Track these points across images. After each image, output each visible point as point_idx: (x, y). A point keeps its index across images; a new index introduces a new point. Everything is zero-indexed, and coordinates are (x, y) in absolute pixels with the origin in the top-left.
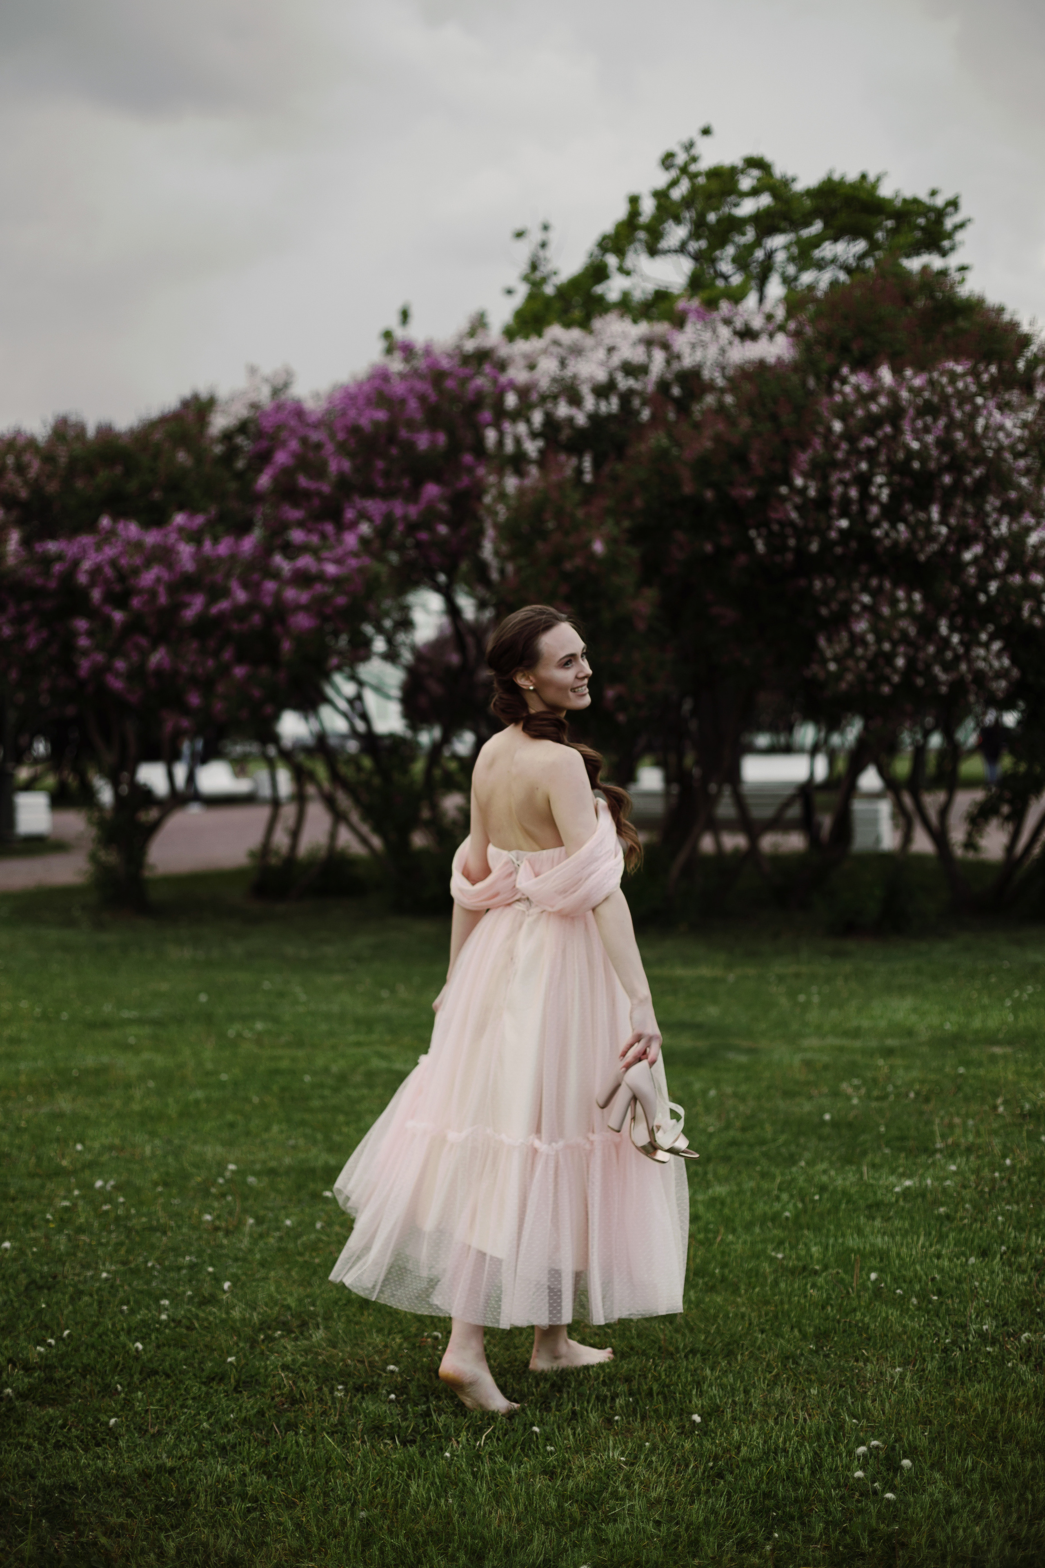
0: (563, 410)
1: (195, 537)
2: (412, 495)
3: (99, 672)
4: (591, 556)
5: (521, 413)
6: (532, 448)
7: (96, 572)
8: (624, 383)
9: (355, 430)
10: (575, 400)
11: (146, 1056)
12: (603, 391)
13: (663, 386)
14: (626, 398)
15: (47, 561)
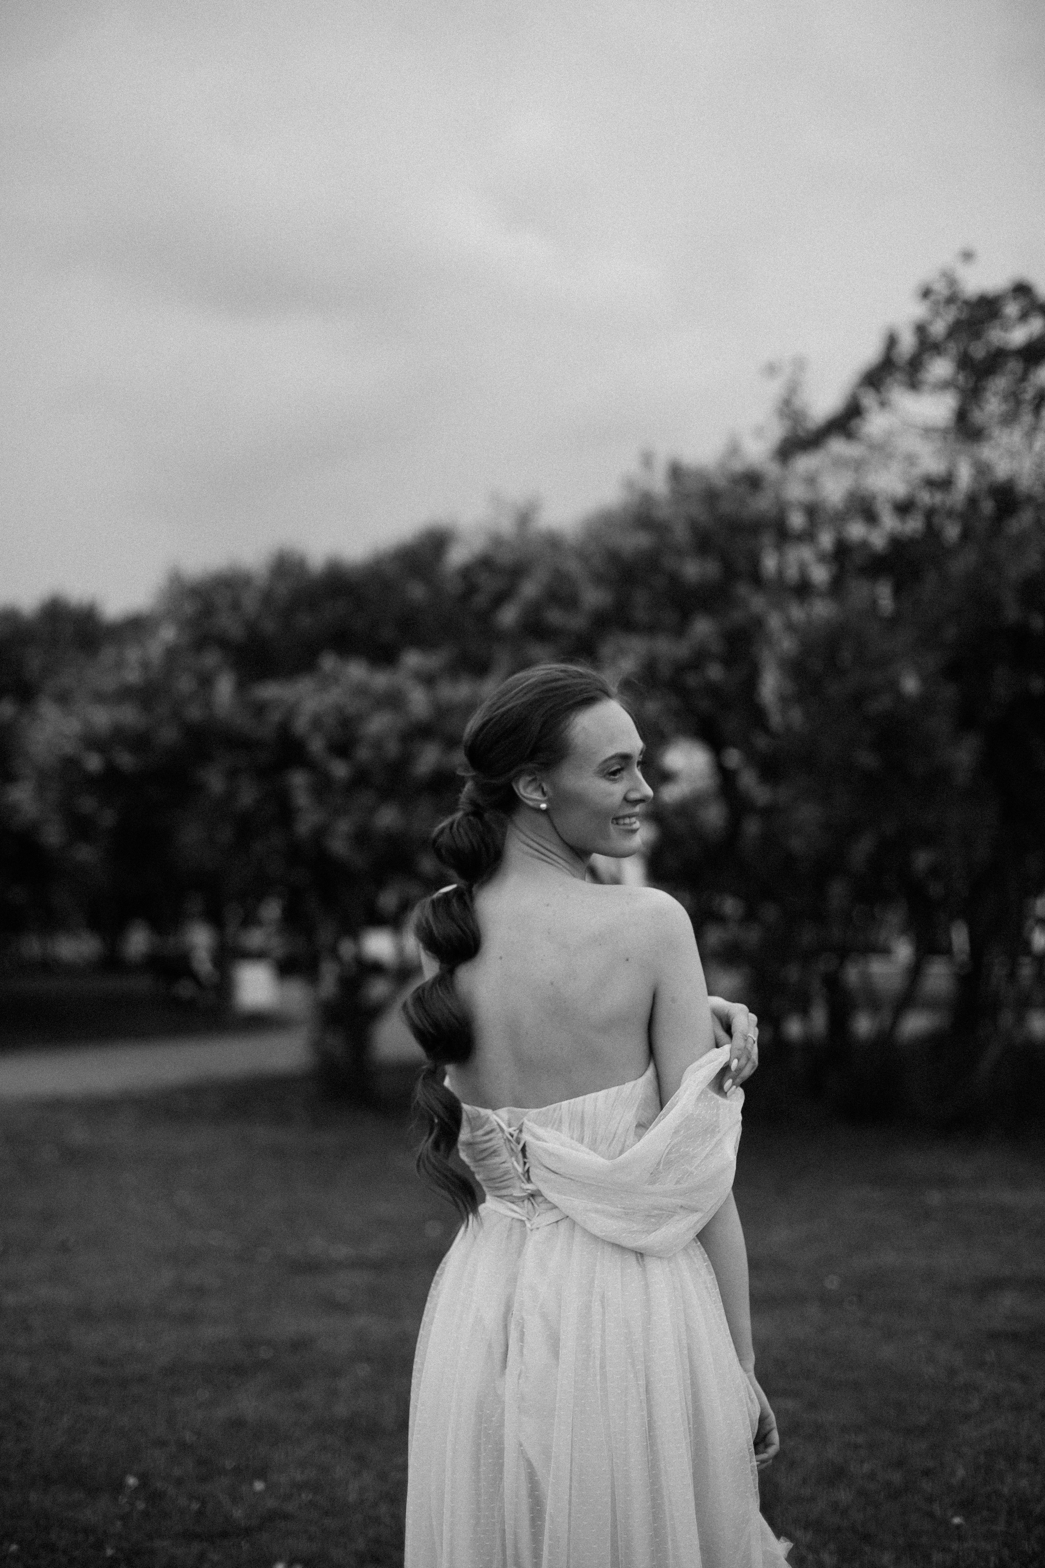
0: (856, 530)
1: (428, 680)
2: (680, 630)
3: (320, 833)
4: (899, 696)
5: (808, 536)
6: (820, 574)
7: (317, 723)
8: (926, 498)
9: (614, 557)
10: (870, 516)
11: (361, 1321)
12: (904, 508)
13: (972, 501)
14: (930, 514)
15: (260, 709)
